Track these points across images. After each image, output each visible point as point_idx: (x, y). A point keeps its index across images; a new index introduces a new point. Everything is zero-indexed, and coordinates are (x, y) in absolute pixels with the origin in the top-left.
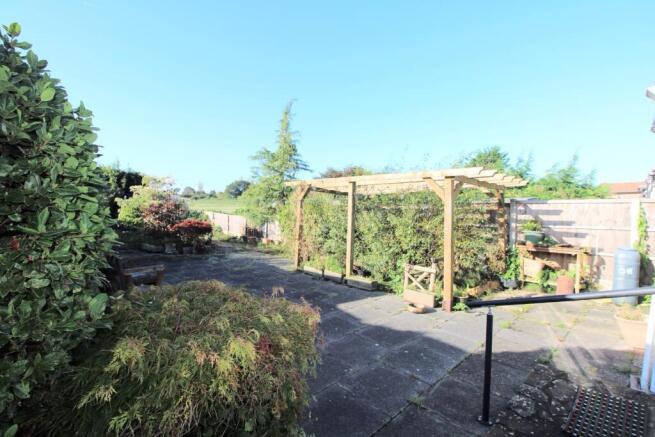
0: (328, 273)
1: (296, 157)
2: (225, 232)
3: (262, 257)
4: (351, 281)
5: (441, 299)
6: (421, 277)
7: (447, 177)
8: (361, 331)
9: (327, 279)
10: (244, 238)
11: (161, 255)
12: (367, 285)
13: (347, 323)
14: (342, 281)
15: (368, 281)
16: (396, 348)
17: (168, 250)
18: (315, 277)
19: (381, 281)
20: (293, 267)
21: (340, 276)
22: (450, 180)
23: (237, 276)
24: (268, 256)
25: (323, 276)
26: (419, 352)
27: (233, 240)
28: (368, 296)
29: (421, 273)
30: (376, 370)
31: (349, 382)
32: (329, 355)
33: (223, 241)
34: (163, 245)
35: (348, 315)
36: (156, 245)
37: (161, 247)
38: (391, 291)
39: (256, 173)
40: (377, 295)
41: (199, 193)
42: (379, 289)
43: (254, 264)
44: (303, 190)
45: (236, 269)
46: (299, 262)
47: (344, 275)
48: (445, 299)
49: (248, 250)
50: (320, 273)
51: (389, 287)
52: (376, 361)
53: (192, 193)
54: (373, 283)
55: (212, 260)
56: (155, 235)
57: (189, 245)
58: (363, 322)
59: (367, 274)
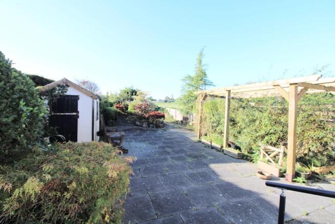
0: (214, 144)
1: (205, 79)
2: (174, 118)
3: (186, 132)
4: (226, 150)
5: (285, 172)
6: (273, 155)
7: (291, 84)
8: (216, 184)
9: (213, 148)
10: (182, 121)
11: (141, 127)
12: (235, 154)
13: (210, 176)
14: (221, 150)
15: (236, 152)
16: (233, 201)
17: (144, 125)
18: (207, 146)
19: (246, 153)
20: (197, 139)
21: (220, 147)
22: (294, 86)
23: (166, 141)
24: (188, 132)
25: (211, 145)
26: (250, 207)
27: (177, 122)
28: (233, 162)
29: (273, 152)
30: (210, 213)
31: (188, 216)
32: (187, 194)
33: (172, 122)
34: (143, 123)
35: (213, 172)
36: (140, 123)
37: (141, 124)
38: (251, 161)
39: (184, 88)
40: (239, 162)
41: (171, 99)
42: (243, 158)
43: (178, 135)
44: (202, 96)
45: (168, 137)
46: (200, 136)
47: (223, 147)
48: (288, 172)
49: (180, 128)
50: (210, 143)
51: (251, 157)
52: (214, 206)
53: (168, 100)
54: (239, 154)
55: (160, 131)
56: (141, 118)
57: (152, 123)
58: (219, 178)
59: (237, 148)
